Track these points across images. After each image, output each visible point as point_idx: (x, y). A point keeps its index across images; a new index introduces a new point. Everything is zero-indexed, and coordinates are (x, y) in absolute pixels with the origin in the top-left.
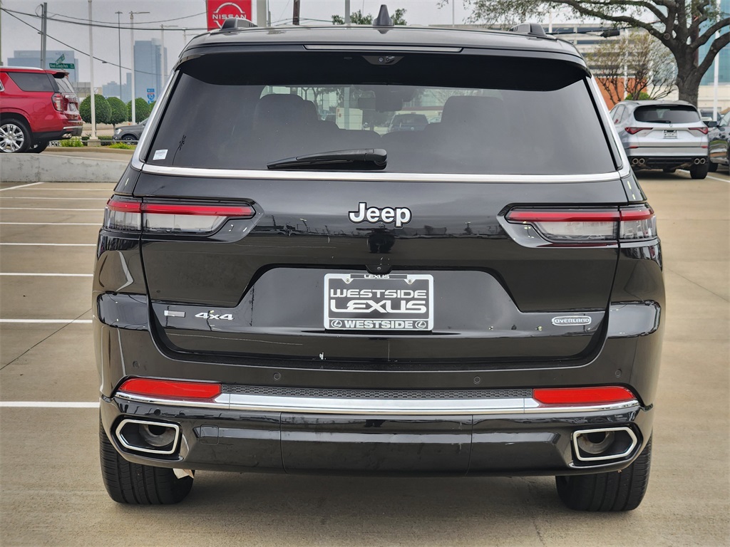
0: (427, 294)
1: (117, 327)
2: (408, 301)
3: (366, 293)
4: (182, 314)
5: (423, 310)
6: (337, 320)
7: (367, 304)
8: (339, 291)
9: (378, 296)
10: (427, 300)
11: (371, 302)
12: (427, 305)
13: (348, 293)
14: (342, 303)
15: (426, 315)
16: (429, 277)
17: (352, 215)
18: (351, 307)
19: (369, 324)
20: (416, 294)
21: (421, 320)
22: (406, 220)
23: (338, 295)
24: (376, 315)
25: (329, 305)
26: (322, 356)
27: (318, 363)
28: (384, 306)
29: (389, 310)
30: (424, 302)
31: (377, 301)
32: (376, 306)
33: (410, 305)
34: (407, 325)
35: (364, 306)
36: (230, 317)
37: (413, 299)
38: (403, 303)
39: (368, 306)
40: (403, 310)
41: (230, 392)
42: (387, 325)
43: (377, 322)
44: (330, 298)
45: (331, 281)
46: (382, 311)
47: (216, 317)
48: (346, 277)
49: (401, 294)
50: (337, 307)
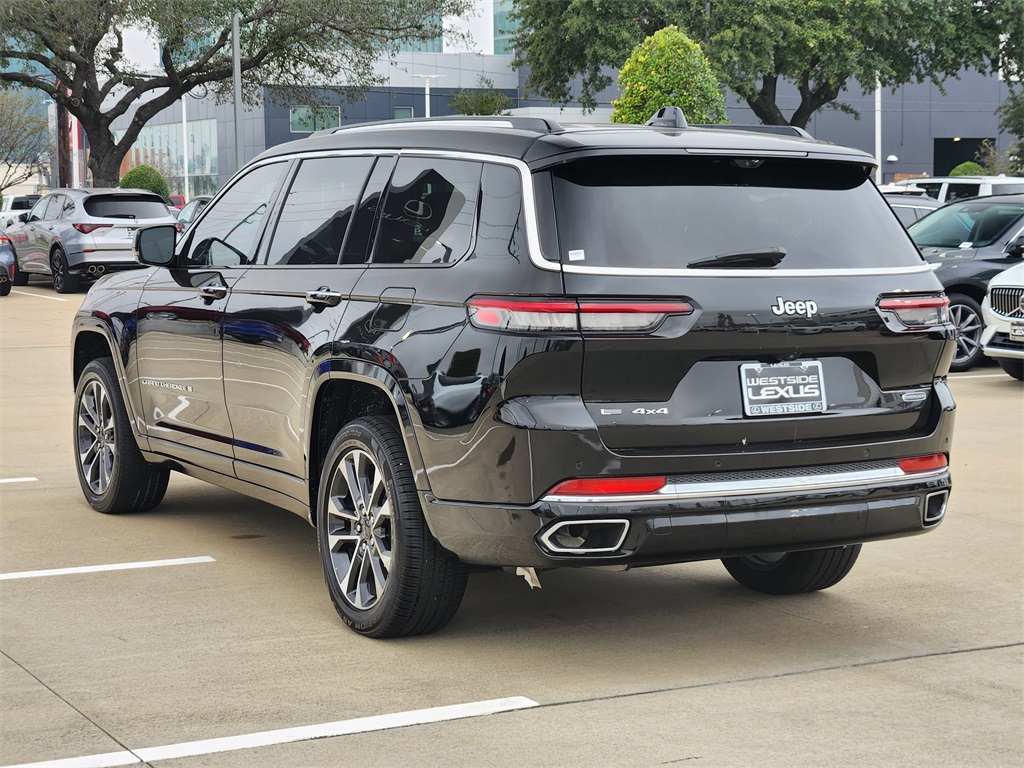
0: (819, 379)
1: (525, 427)
2: (805, 385)
3: (774, 380)
4: (619, 411)
5: (817, 393)
6: (756, 406)
7: (775, 391)
8: (753, 380)
9: (783, 382)
10: (819, 384)
11: (778, 389)
12: (819, 389)
13: (760, 381)
14: (757, 390)
15: (819, 398)
16: (818, 363)
17: (775, 309)
18: (764, 395)
19: (779, 409)
20: (809, 379)
21: (818, 403)
22: (814, 312)
23: (753, 384)
24: (782, 400)
25: (748, 394)
26: (744, 441)
27: (741, 448)
28: (787, 392)
29: (792, 395)
30: (816, 386)
31: (782, 387)
32: (782, 392)
33: (807, 390)
34: (806, 408)
35: (773, 392)
36: (666, 411)
37: (809, 384)
38: (801, 387)
39: (777, 393)
40: (802, 395)
41: (675, 483)
42: (793, 408)
43: (785, 405)
44: (748, 387)
45: (747, 371)
46: (786, 396)
47: (652, 412)
48: (757, 366)
49: (798, 380)
50: (754, 395)
